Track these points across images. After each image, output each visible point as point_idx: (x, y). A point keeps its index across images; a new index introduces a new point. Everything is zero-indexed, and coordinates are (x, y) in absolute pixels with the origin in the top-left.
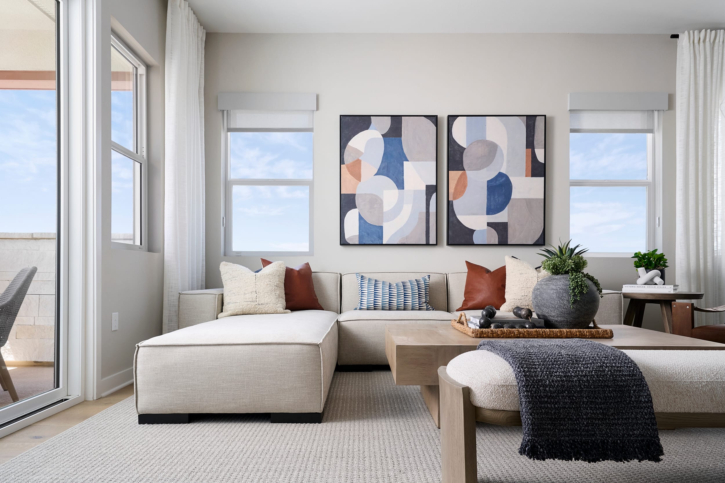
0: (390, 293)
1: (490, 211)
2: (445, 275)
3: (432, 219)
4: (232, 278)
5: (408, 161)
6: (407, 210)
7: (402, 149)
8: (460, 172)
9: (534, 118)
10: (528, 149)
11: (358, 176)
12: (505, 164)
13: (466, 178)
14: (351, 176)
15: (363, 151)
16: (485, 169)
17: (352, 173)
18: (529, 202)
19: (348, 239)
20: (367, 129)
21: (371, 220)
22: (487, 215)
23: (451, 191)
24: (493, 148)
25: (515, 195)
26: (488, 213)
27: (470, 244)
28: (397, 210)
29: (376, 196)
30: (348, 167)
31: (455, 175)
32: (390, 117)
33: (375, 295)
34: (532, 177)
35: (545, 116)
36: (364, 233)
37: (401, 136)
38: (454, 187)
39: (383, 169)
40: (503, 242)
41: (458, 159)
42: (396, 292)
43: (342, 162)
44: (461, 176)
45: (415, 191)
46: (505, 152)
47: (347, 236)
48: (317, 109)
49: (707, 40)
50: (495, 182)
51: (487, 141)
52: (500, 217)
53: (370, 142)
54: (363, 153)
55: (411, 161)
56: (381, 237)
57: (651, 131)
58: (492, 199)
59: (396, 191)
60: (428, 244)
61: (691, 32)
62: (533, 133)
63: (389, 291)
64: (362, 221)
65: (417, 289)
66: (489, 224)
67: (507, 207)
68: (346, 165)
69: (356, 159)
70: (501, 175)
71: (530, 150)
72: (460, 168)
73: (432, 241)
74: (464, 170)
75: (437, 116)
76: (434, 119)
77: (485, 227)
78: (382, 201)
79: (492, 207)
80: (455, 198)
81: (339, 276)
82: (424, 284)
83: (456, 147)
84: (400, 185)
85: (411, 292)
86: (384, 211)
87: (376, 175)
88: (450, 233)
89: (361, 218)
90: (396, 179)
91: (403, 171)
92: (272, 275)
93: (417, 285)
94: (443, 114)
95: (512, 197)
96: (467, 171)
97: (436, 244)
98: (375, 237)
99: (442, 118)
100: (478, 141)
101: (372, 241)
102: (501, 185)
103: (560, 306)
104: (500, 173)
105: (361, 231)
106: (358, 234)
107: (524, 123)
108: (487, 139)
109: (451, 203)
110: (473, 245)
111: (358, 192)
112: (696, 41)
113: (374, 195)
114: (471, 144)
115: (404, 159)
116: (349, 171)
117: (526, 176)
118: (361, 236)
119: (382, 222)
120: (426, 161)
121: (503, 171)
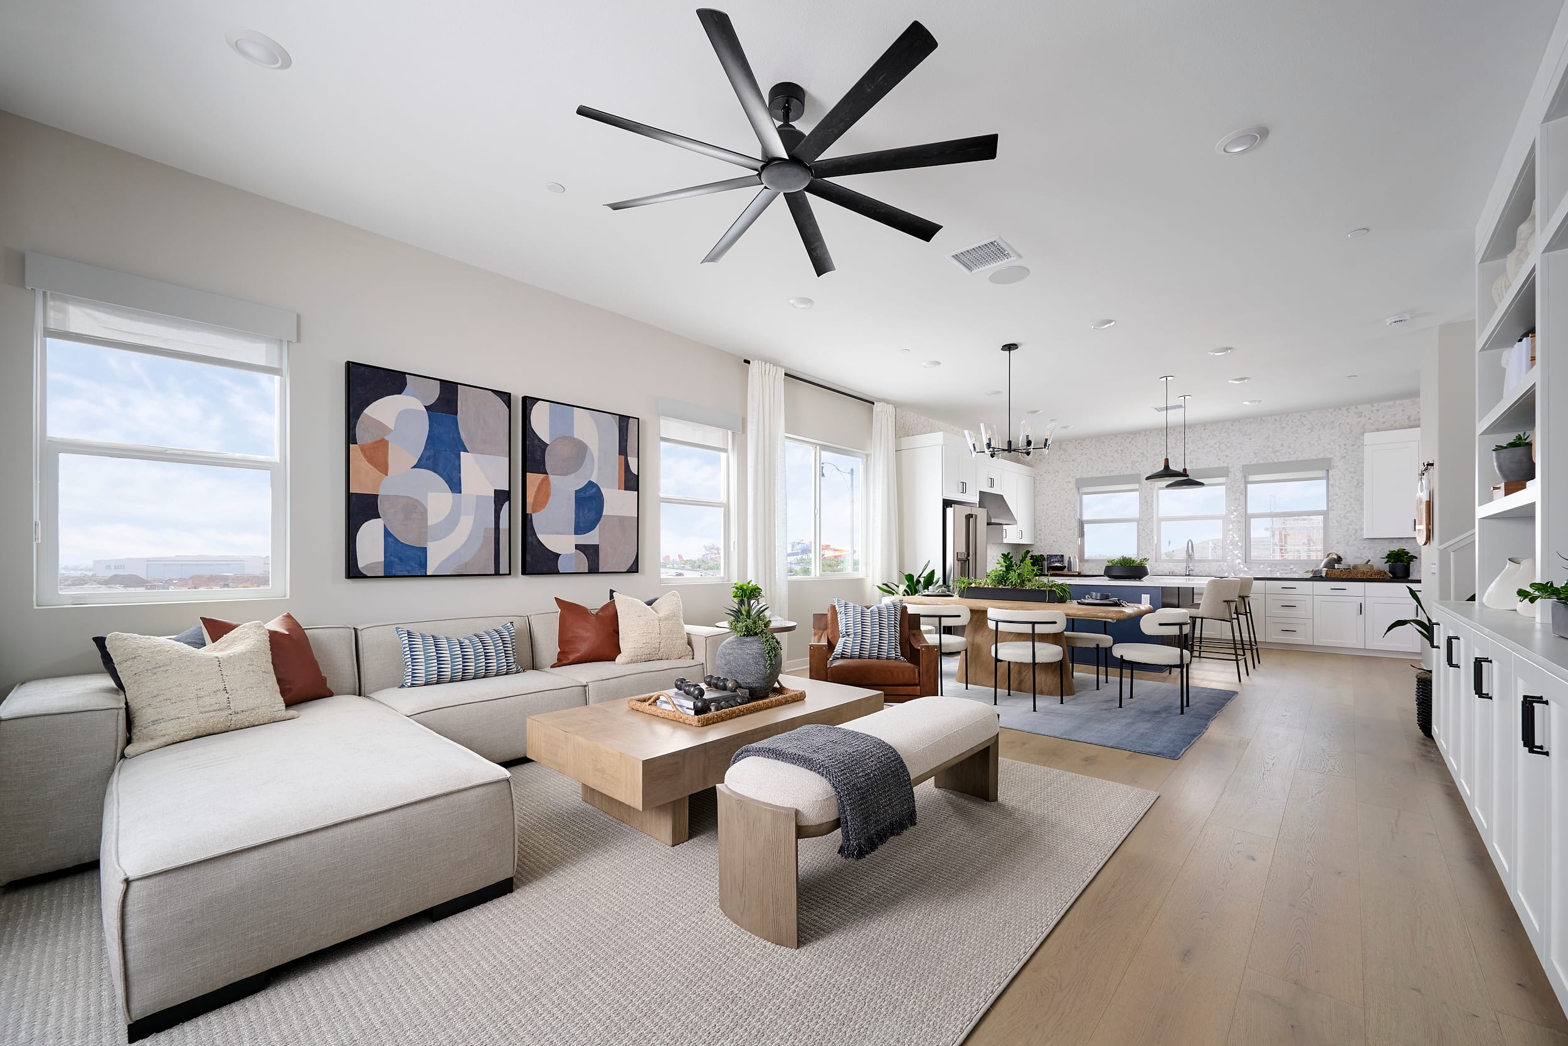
0: (463, 655)
1: (579, 530)
2: (527, 618)
3: (503, 538)
4: (155, 668)
5: (468, 452)
6: (466, 527)
7: (459, 433)
8: (542, 476)
9: (626, 419)
10: (621, 456)
11: (384, 468)
12: (596, 471)
13: (549, 484)
14: (369, 465)
15: (392, 427)
16: (573, 475)
17: (370, 460)
18: (622, 520)
19: (364, 568)
20: (400, 393)
21: (406, 537)
22: (575, 534)
23: (530, 500)
24: (582, 449)
25: (607, 510)
26: (576, 533)
27: (553, 571)
28: (451, 522)
29: (416, 500)
30: (362, 449)
31: (533, 479)
32: (439, 382)
33: (438, 661)
34: (625, 490)
35: (638, 419)
36: (393, 559)
37: (456, 413)
38: (533, 495)
39: (427, 460)
40: (594, 570)
41: (538, 458)
42: (473, 653)
43: (351, 438)
44: (543, 481)
45: (478, 497)
46: (595, 455)
47: (361, 564)
48: (299, 340)
49: (771, 374)
50: (585, 493)
51: (575, 438)
52: (591, 538)
53: (404, 415)
54: (392, 430)
55: (472, 452)
56: (424, 565)
57: (725, 450)
58: (581, 514)
59: (448, 496)
60: (497, 573)
61: (760, 362)
62: (626, 437)
63: (462, 652)
64: (390, 540)
65: (501, 644)
66: (577, 547)
67: (598, 526)
68: (359, 445)
69: (378, 439)
70: (591, 484)
71: (623, 457)
72: (541, 470)
73: (504, 569)
74: (547, 474)
75: (510, 394)
76: (506, 397)
77: (573, 550)
78: (425, 510)
79: (581, 525)
80: (534, 511)
81: (353, 631)
82: (508, 636)
83: (536, 441)
84: (455, 485)
85: (494, 651)
86: (429, 523)
87: (414, 467)
88: (528, 558)
89: (387, 534)
90: (449, 476)
91: (460, 466)
92: (253, 652)
93: (499, 638)
94: (518, 394)
95: (603, 514)
96: (550, 476)
97: (510, 574)
98: (413, 564)
99: (516, 398)
100: (564, 438)
101: (408, 571)
102: (591, 498)
103: (757, 672)
104: (590, 482)
105: (388, 555)
106: (383, 560)
107: (616, 423)
108: (575, 436)
109: (529, 517)
110: (557, 573)
111: (381, 492)
112: (763, 373)
113: (412, 499)
114: (555, 440)
115: (460, 448)
116: (365, 456)
117: (619, 489)
118: (388, 564)
119: (426, 541)
120: (495, 455)
121: (594, 480)
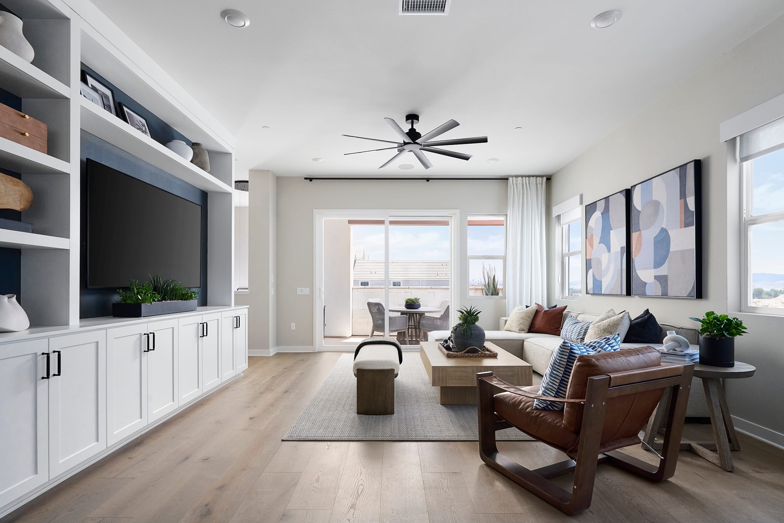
1: (656, 265)
3: (623, 274)
5: (613, 230)
6: (612, 269)
7: (610, 222)
8: (638, 233)
9: (685, 166)
10: (681, 200)
12: (665, 222)
13: (641, 237)
14: (590, 246)
16: (653, 227)
18: (683, 253)
19: (589, 290)
22: (654, 269)
23: (633, 250)
24: (657, 206)
25: (673, 248)
27: (643, 295)
28: (608, 268)
29: (599, 259)
30: (588, 240)
31: (635, 236)
32: (604, 199)
34: (685, 227)
37: (609, 212)
38: (634, 247)
39: (602, 239)
41: (637, 222)
44: (638, 236)
45: (615, 252)
46: (665, 208)
47: (588, 288)
48: (582, 204)
50: (660, 237)
51: (654, 201)
52: (663, 271)
58: (658, 252)
59: (607, 254)
60: (621, 294)
62: (685, 183)
64: (594, 278)
66: (656, 278)
67: (667, 260)
69: (591, 234)
70: (663, 230)
71: (683, 200)
72: (638, 229)
73: (623, 292)
74: (640, 230)
76: (626, 191)
77: (653, 280)
78: (601, 263)
79: (658, 261)
80: (636, 256)
83: (636, 212)
84: (609, 249)
86: (602, 269)
87: (599, 243)
88: (633, 286)
89: (593, 275)
90: (607, 244)
91: (610, 238)
95: (670, 251)
96: (643, 232)
98: (599, 289)
100: (648, 203)
101: (598, 292)
102: (663, 240)
104: (662, 228)
107: (678, 175)
108: (653, 199)
109: (633, 261)
110: (646, 296)
114: (644, 206)
115: (610, 229)
116: (589, 243)
117: (680, 228)
118: (593, 288)
120: (621, 228)
121: (664, 226)
